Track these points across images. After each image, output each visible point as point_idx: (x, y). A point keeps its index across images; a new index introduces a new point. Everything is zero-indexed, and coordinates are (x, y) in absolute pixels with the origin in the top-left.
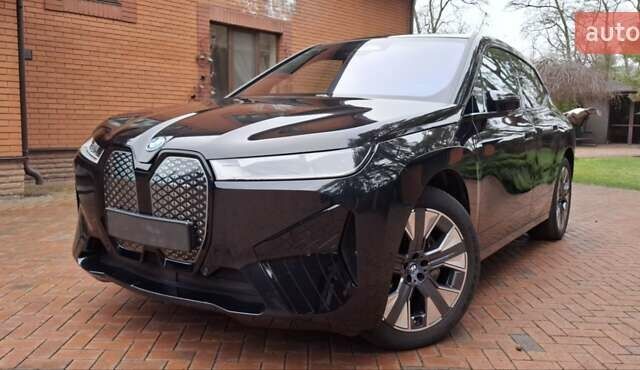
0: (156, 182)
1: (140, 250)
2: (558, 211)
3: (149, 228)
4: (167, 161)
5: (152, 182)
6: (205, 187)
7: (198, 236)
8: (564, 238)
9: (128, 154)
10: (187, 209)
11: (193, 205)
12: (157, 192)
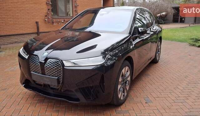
0: (46, 66)
1: (42, 84)
2: (157, 55)
3: (45, 79)
4: (49, 60)
5: (45, 66)
6: (61, 68)
7: (60, 81)
8: (159, 62)
9: (37, 57)
10: (56, 74)
11: (58, 73)
12: (47, 69)
